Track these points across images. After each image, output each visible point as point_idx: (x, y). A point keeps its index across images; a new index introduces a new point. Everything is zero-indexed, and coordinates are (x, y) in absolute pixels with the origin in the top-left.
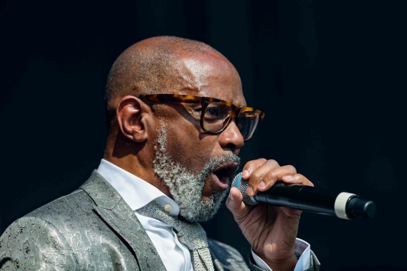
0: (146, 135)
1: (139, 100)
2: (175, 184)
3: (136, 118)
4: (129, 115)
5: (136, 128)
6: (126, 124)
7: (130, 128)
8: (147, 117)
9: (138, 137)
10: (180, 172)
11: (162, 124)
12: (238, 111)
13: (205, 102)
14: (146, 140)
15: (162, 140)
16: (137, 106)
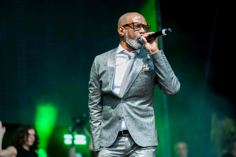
0: (124, 34)
1: (122, 27)
2: (130, 43)
3: (122, 31)
4: (120, 31)
5: (122, 33)
6: (120, 32)
8: (124, 30)
9: (122, 35)
10: (131, 41)
11: (127, 31)
12: (143, 25)
13: (133, 23)
14: (124, 36)
15: (127, 35)
16: (122, 28)
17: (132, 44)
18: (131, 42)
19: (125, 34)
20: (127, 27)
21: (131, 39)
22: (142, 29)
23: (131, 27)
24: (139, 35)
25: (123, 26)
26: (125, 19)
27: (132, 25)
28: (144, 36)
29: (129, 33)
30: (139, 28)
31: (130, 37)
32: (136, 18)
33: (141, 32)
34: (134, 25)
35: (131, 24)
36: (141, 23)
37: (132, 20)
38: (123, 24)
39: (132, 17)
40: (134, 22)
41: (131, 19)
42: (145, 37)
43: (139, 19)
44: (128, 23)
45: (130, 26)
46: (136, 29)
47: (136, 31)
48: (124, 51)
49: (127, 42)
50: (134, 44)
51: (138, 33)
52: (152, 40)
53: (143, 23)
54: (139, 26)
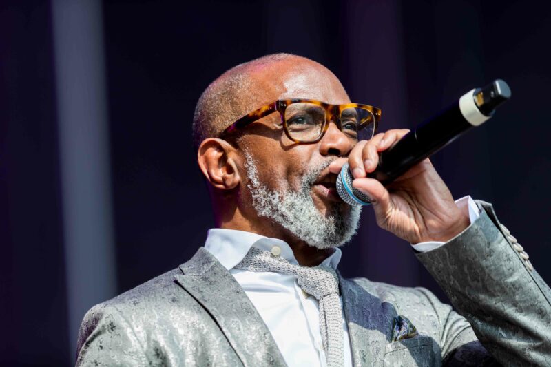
2: (283, 214)
3: (222, 162)
4: (214, 162)
8: (233, 157)
9: (229, 183)
11: (248, 155)
12: (335, 110)
13: (280, 106)
14: (239, 183)
15: (253, 174)
16: (220, 148)
19: (244, 172)
22: (332, 129)
25: (225, 135)
26: (229, 93)
29: (261, 161)
35: (265, 114)
36: (321, 99)
46: (298, 137)
47: (302, 143)
49: (262, 212)
53: (333, 101)
54: (315, 116)
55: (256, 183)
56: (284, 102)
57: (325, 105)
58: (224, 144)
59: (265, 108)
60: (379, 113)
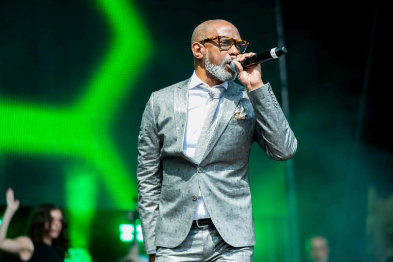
0: (202, 56)
1: (199, 44)
2: (213, 72)
3: (199, 50)
4: (196, 50)
5: (200, 54)
6: (196, 52)
7: (197, 54)
8: (202, 50)
9: (200, 57)
10: (214, 67)
11: (207, 50)
12: (235, 41)
13: (219, 38)
14: (202, 58)
15: (207, 56)
16: (199, 46)
17: (216, 73)
18: (214, 70)
19: (204, 55)
20: (207, 44)
21: (214, 63)
22: (233, 47)
23: (215, 44)
24: (228, 57)
25: (201, 42)
26: (205, 29)
27: (217, 40)
28: (238, 59)
29: (210, 53)
30: (229, 47)
31: (212, 61)
32: (223, 29)
33: (231, 52)
34: (221, 40)
35: (214, 39)
36: (232, 37)
37: (217, 32)
38: (202, 38)
39: (217, 27)
40: (220, 35)
41: (215, 30)
42: (239, 62)
43: (229, 31)
44: (209, 37)
45: (214, 42)
46: (223, 48)
47: (224, 50)
48: (202, 84)
49: (207, 69)
50: (220, 73)
51: (225, 54)
52: (251, 67)
53: (235, 38)
54: (229, 42)
55: (207, 59)
56: (220, 37)
57: (232, 39)
58: (201, 45)
59: (214, 38)
60: (248, 43)
